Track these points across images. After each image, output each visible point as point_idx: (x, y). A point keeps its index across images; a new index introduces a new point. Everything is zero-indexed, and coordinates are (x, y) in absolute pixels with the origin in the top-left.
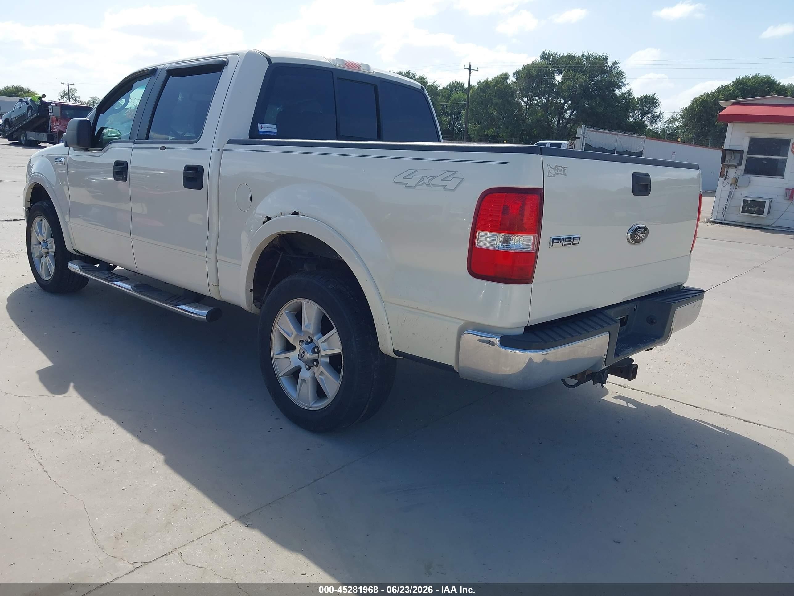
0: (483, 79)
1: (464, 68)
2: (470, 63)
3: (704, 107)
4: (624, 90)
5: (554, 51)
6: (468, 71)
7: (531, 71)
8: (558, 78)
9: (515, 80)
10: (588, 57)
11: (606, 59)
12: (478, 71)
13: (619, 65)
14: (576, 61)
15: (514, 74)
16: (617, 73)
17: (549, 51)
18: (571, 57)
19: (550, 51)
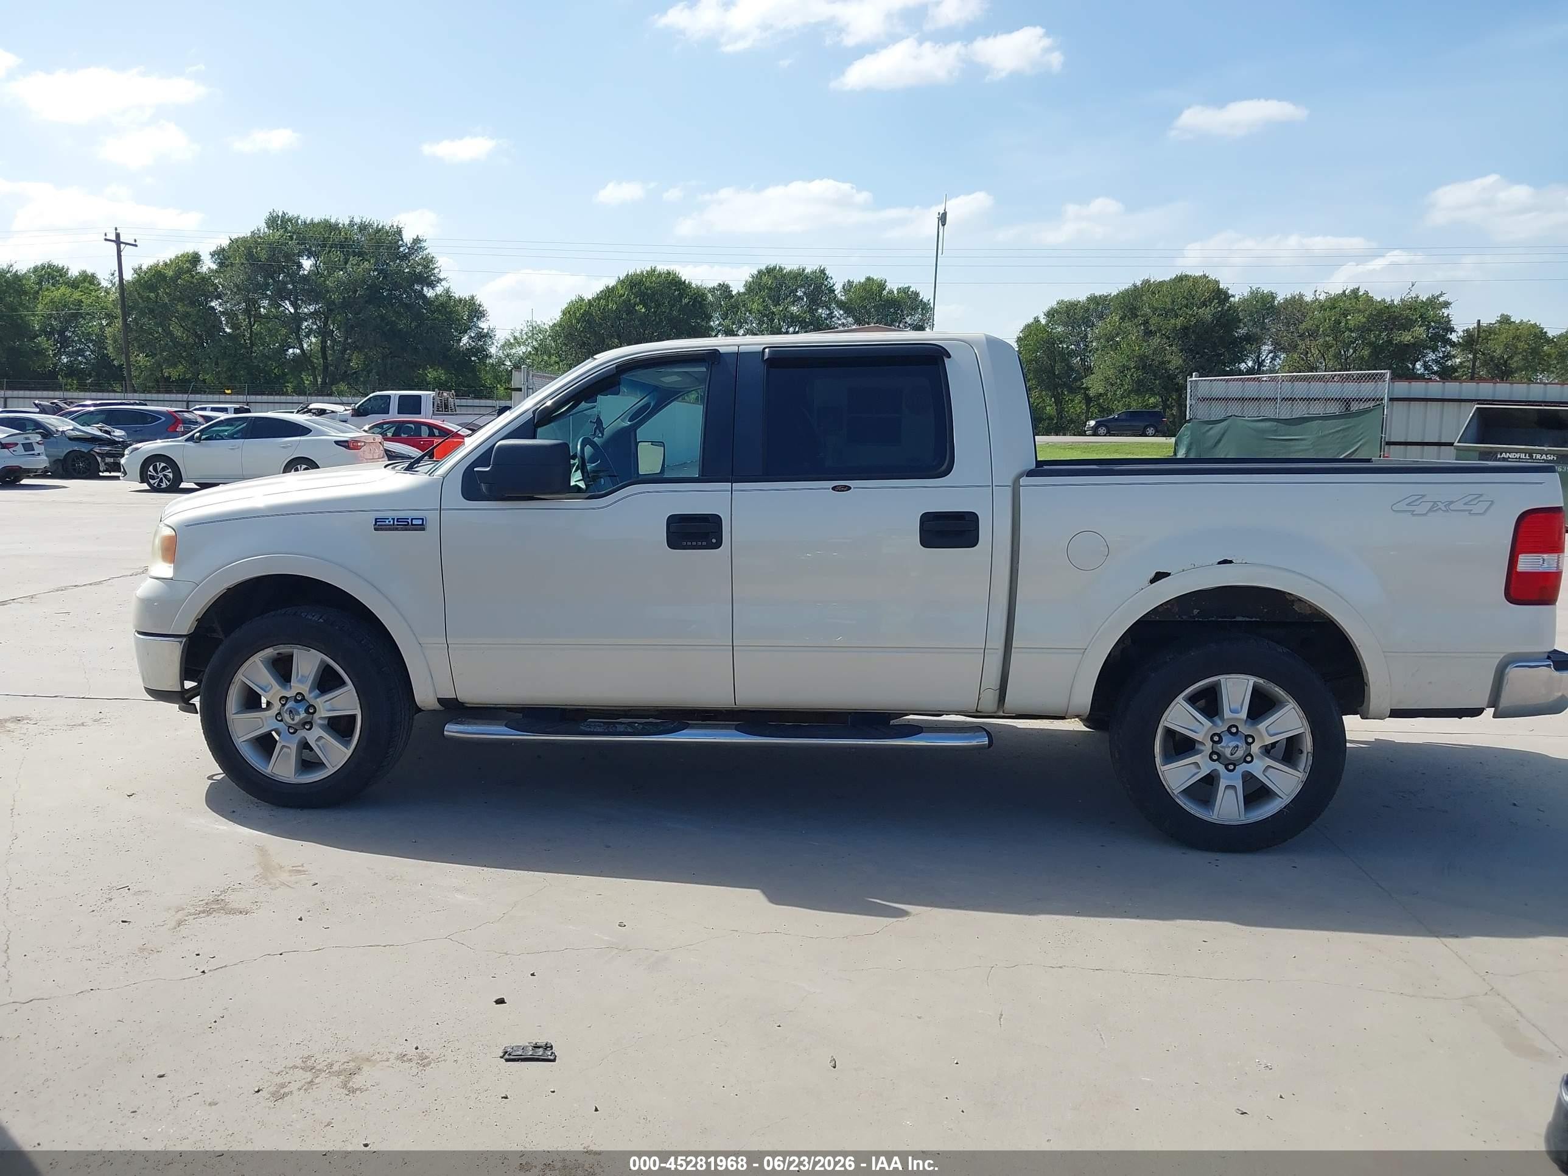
0: (147, 263)
1: (106, 240)
2: (116, 229)
3: (588, 321)
4: (439, 289)
5: (291, 213)
6: (114, 246)
7: (255, 250)
8: (307, 264)
9: (214, 267)
10: (363, 227)
11: (399, 232)
12: (136, 246)
13: (424, 243)
14: (342, 234)
15: (212, 255)
16: (422, 258)
17: (282, 212)
18: (330, 227)
19: (285, 212)
